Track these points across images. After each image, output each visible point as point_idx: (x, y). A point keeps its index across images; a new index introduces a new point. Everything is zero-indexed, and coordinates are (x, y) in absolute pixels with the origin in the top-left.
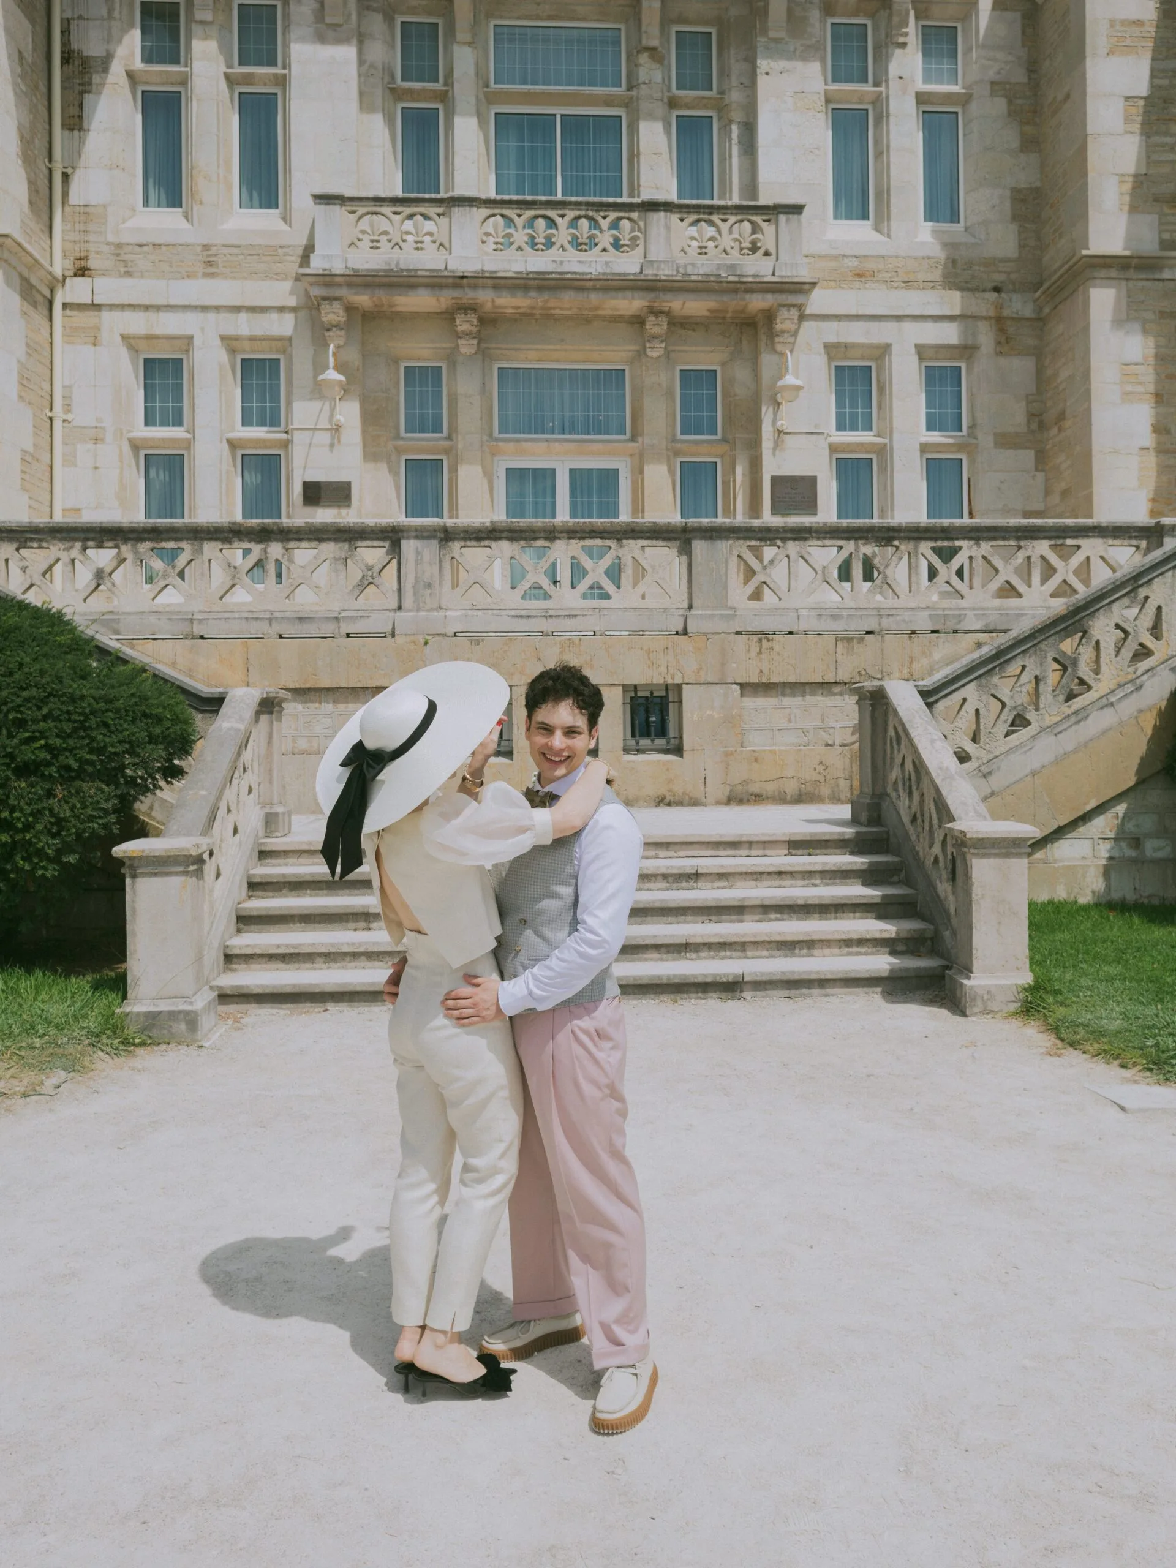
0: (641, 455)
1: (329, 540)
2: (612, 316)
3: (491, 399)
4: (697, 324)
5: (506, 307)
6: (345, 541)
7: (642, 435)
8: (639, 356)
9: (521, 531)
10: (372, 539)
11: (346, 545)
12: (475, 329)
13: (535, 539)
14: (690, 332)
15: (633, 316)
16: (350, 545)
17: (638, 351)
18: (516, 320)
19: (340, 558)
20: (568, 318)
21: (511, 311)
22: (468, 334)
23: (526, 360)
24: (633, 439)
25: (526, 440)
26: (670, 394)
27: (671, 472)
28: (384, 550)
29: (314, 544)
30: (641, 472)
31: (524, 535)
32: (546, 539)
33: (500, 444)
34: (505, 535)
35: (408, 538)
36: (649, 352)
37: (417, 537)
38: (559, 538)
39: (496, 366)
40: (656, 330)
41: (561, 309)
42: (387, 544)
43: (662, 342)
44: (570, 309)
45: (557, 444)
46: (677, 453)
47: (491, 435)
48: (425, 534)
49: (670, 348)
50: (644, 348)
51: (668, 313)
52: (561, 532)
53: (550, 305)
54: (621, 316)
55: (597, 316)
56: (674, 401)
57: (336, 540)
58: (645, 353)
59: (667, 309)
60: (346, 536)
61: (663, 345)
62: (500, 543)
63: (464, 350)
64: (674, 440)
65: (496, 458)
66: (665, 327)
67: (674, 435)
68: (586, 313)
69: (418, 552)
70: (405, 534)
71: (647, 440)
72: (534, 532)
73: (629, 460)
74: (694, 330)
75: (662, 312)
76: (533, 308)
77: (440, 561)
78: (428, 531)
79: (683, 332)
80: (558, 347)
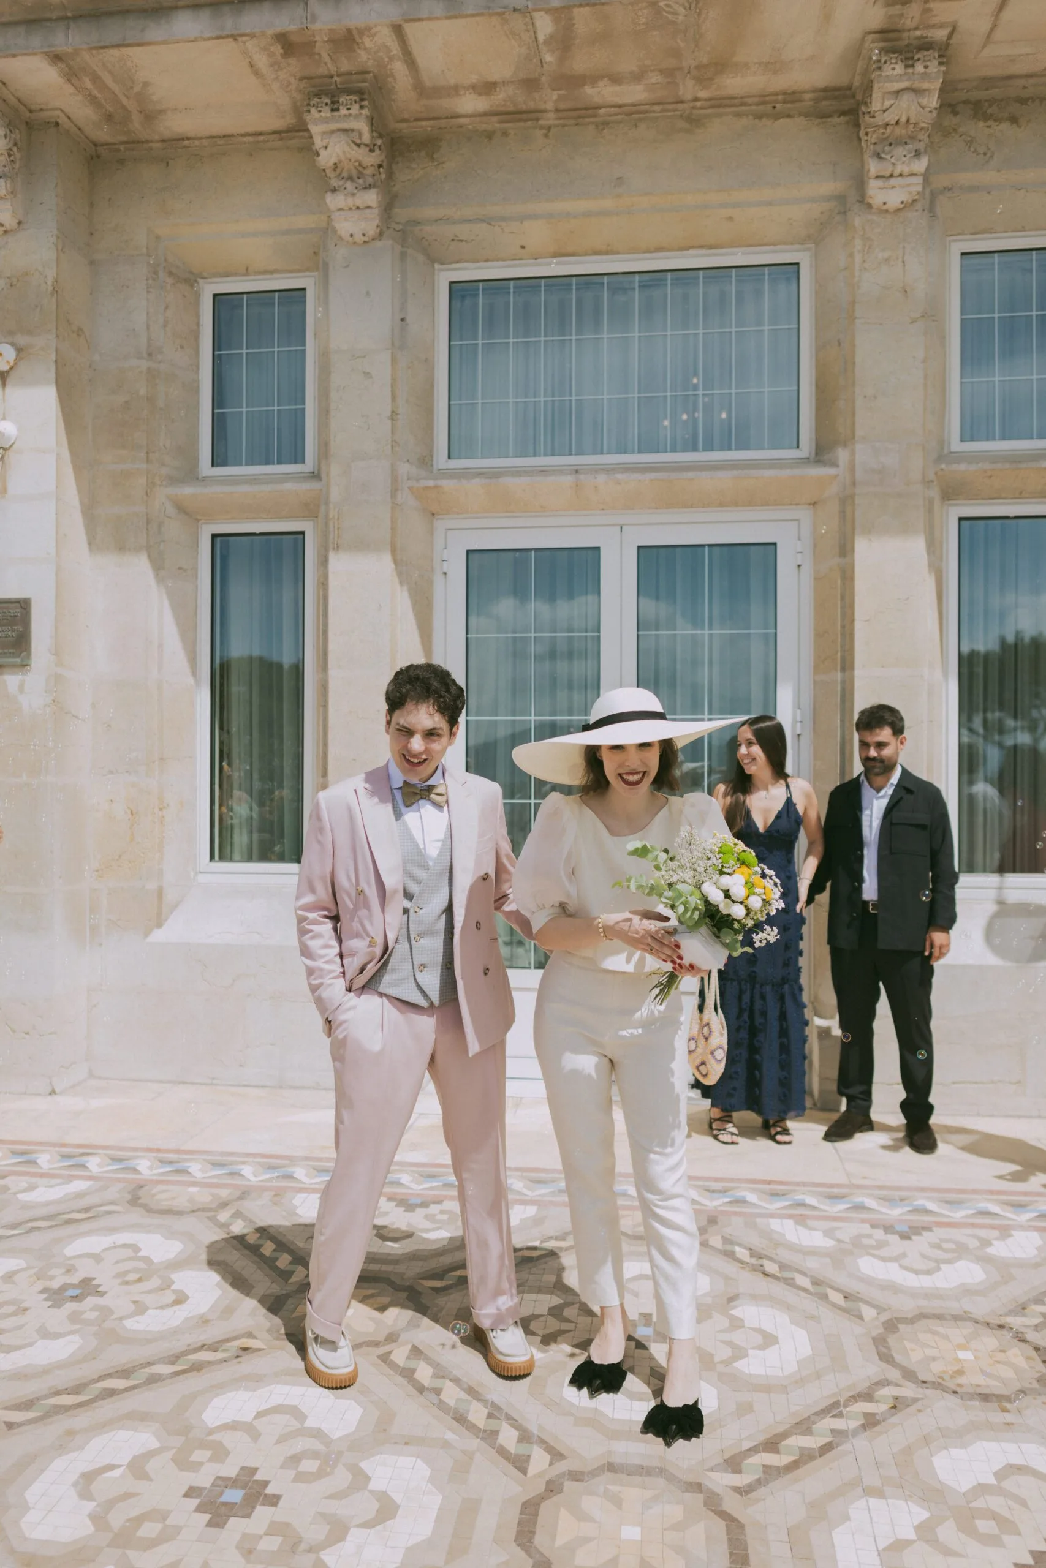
0: (846, 501)
2: (763, 98)
3: (429, 364)
4: (1023, 101)
5: (455, 90)
7: (849, 441)
8: (844, 213)
12: (371, 159)
14: (1005, 126)
15: (829, 92)
17: (841, 199)
18: (490, 136)
20: (633, 114)
21: (470, 104)
22: (357, 177)
23: (523, 252)
24: (822, 453)
25: (518, 472)
26: (932, 315)
27: (933, 547)
30: (845, 549)
33: (447, 484)
36: (878, 195)
39: (444, 277)
40: (906, 108)
41: (615, 79)
43: (917, 154)
44: (637, 77)
45: (601, 478)
46: (951, 492)
47: (425, 461)
49: (941, 181)
50: (860, 183)
51: (944, 52)
53: (580, 64)
54: (792, 97)
55: (720, 103)
56: (943, 339)
58: (863, 201)
59: (941, 34)
61: (921, 165)
63: (348, 226)
64: (943, 456)
65: (440, 525)
66: (933, 101)
67: (941, 443)
68: (688, 89)
71: (863, 455)
73: (805, 515)
74: (1014, 120)
75: (926, 46)
76: (531, 84)
79: (978, 129)
80: (608, 203)
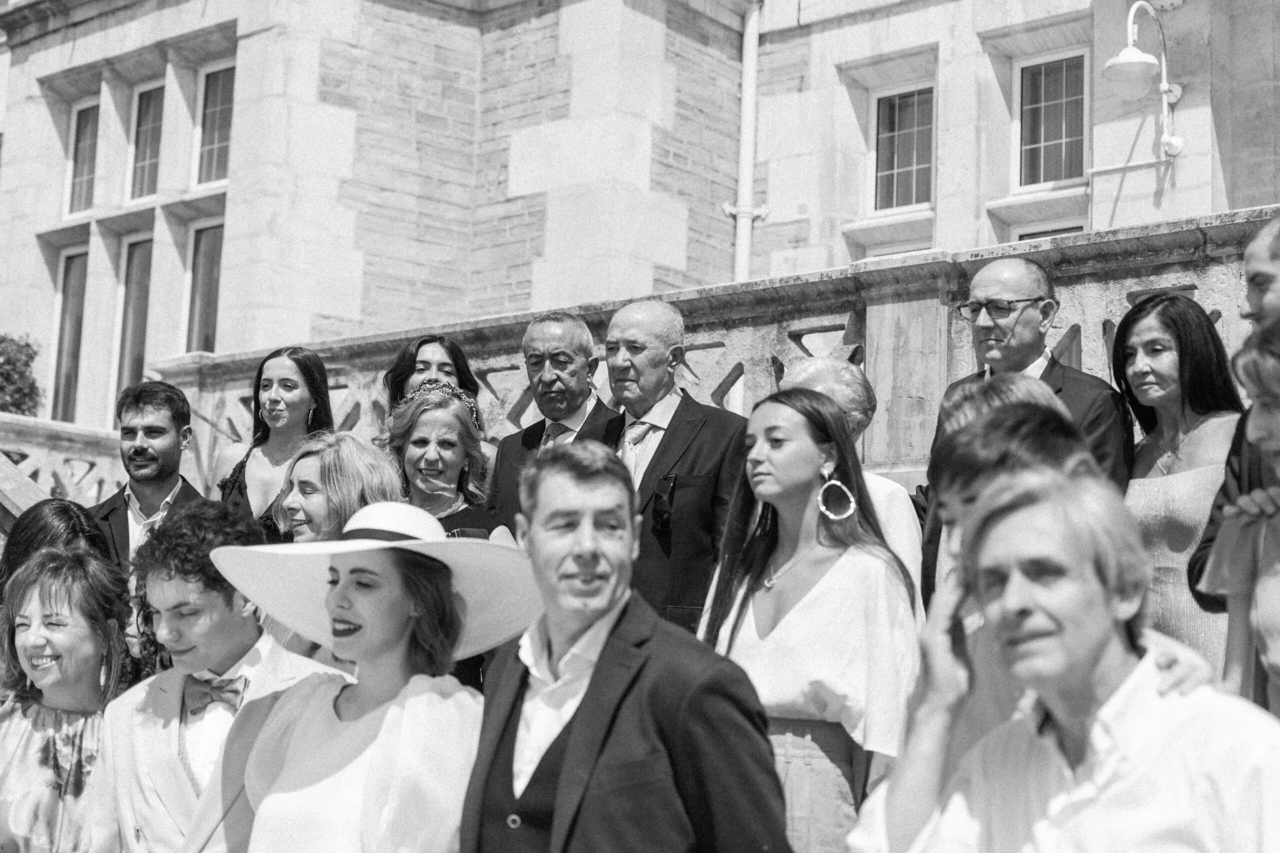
1: (743, 322)
6: (772, 321)
9: (1127, 254)
10: (821, 312)
11: (772, 331)
13: (1159, 269)
16: (780, 329)
19: (761, 361)
28: (841, 333)
29: (717, 336)
31: (1132, 263)
32: (1186, 265)
34: (1086, 269)
35: (881, 300)
37: (898, 297)
38: (1217, 261)
42: (844, 319)
48: (913, 287)
52: (1224, 244)
57: (756, 322)
60: (771, 310)
62: (1079, 288)
69: (899, 331)
70: (874, 293)
72: (1156, 251)
77: (950, 348)
78: (919, 278)
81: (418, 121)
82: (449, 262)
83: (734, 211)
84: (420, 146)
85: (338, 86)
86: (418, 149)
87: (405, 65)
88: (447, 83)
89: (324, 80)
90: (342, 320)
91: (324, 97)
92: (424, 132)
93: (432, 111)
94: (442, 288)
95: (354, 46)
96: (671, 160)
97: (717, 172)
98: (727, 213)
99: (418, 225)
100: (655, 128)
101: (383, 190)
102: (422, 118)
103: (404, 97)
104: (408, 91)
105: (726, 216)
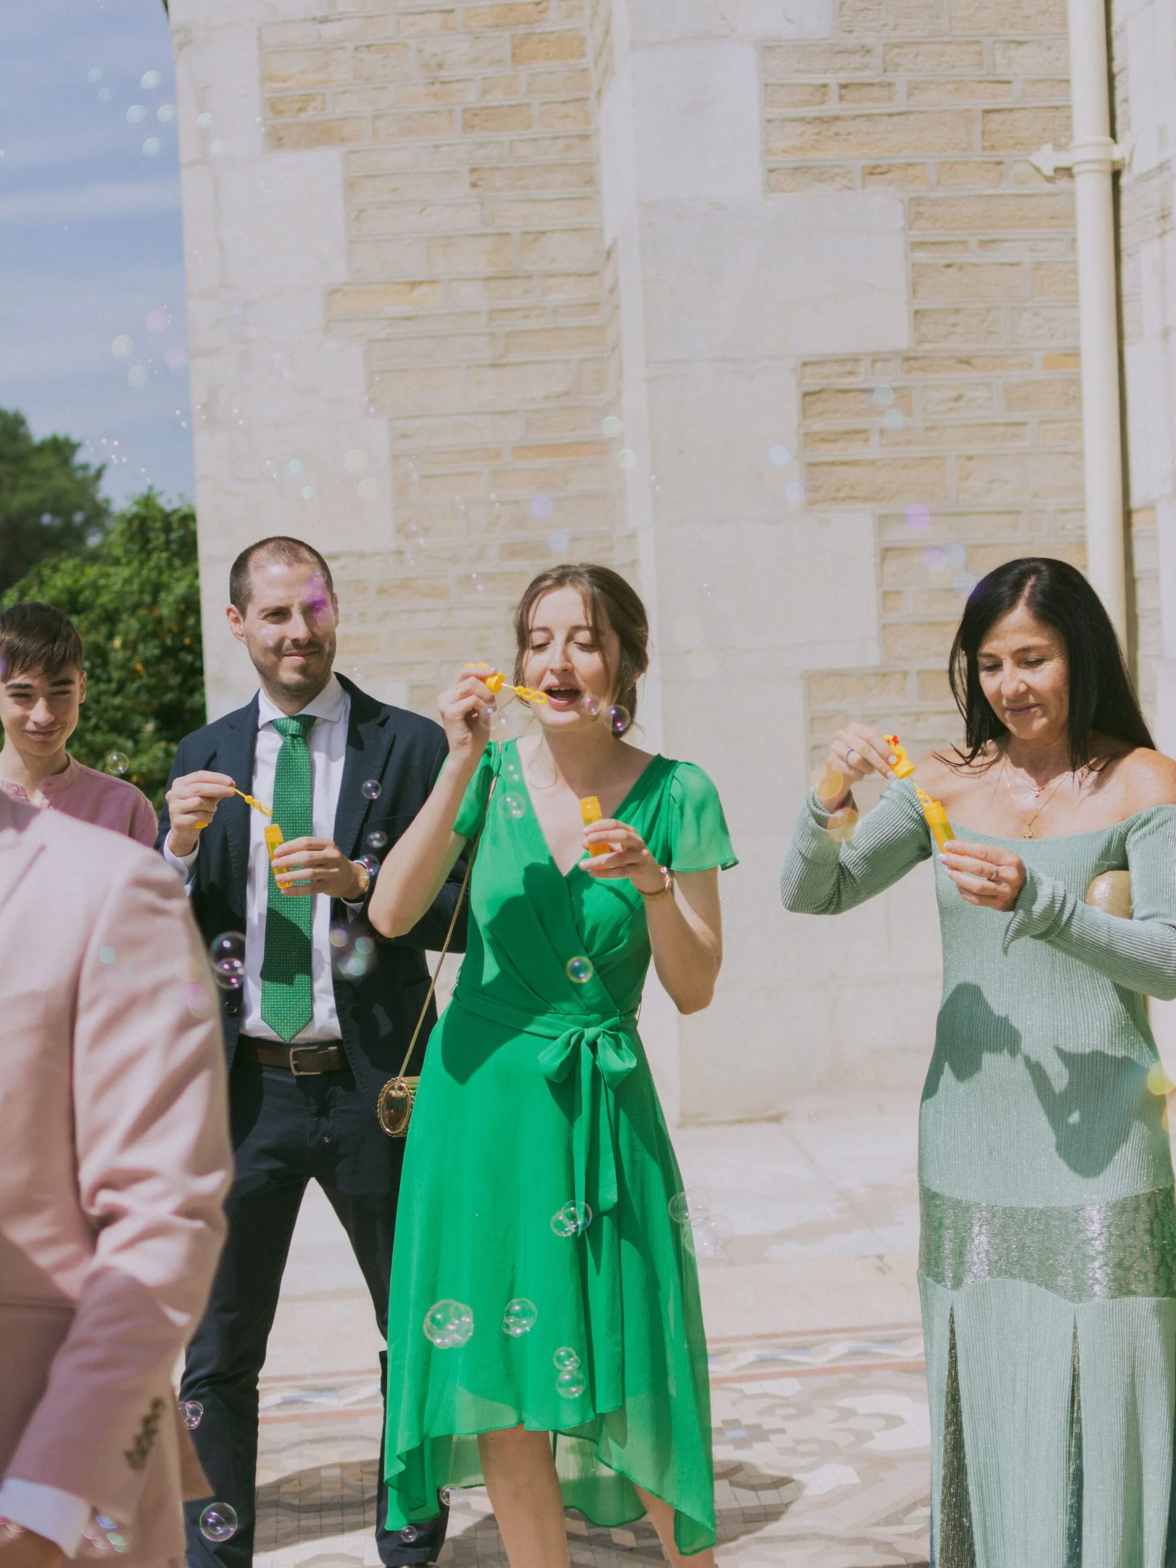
81: (468, 126)
82: (566, 394)
83: (1063, 160)
84: (477, 176)
85: (301, 110)
86: (474, 185)
87: (432, 22)
88: (522, 30)
89: (274, 107)
90: (362, 556)
91: (277, 140)
92: (481, 146)
93: (495, 99)
94: (554, 449)
95: (325, 20)
96: (833, 106)
97: (1009, 82)
98: (1049, 171)
99: (493, 336)
100: (768, 48)
101: (414, 284)
102: (473, 119)
103: (437, 88)
104: (443, 74)
105: (1049, 179)
